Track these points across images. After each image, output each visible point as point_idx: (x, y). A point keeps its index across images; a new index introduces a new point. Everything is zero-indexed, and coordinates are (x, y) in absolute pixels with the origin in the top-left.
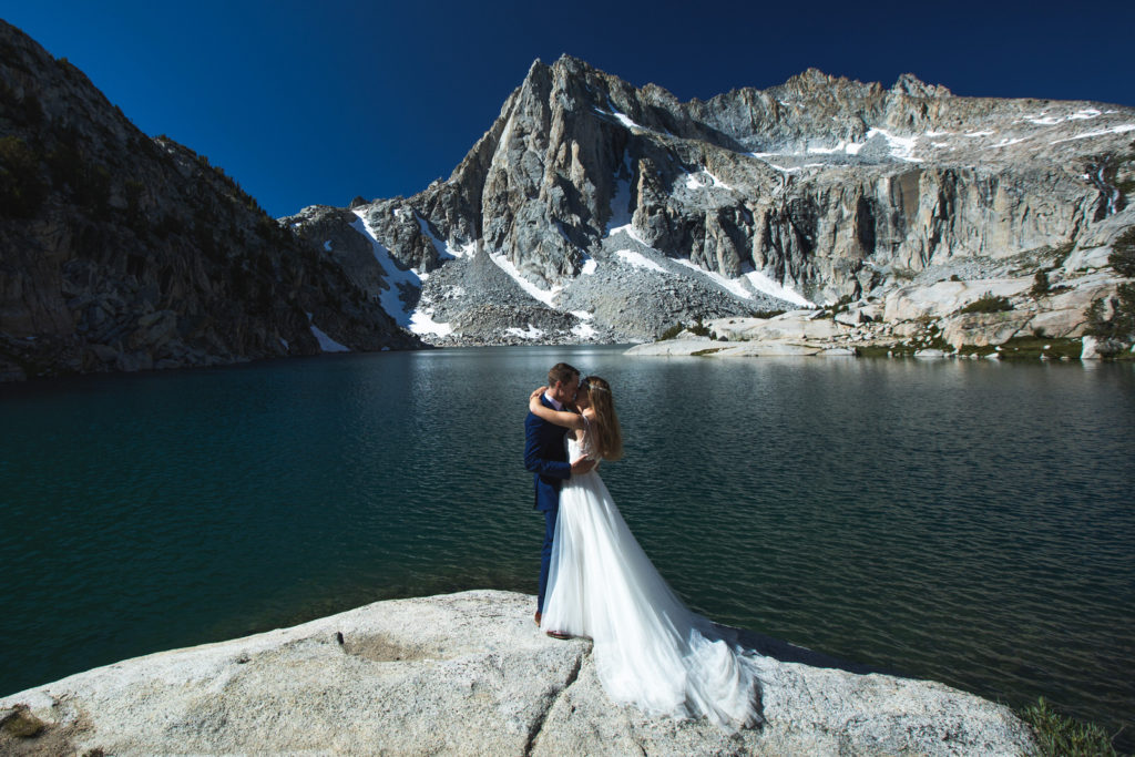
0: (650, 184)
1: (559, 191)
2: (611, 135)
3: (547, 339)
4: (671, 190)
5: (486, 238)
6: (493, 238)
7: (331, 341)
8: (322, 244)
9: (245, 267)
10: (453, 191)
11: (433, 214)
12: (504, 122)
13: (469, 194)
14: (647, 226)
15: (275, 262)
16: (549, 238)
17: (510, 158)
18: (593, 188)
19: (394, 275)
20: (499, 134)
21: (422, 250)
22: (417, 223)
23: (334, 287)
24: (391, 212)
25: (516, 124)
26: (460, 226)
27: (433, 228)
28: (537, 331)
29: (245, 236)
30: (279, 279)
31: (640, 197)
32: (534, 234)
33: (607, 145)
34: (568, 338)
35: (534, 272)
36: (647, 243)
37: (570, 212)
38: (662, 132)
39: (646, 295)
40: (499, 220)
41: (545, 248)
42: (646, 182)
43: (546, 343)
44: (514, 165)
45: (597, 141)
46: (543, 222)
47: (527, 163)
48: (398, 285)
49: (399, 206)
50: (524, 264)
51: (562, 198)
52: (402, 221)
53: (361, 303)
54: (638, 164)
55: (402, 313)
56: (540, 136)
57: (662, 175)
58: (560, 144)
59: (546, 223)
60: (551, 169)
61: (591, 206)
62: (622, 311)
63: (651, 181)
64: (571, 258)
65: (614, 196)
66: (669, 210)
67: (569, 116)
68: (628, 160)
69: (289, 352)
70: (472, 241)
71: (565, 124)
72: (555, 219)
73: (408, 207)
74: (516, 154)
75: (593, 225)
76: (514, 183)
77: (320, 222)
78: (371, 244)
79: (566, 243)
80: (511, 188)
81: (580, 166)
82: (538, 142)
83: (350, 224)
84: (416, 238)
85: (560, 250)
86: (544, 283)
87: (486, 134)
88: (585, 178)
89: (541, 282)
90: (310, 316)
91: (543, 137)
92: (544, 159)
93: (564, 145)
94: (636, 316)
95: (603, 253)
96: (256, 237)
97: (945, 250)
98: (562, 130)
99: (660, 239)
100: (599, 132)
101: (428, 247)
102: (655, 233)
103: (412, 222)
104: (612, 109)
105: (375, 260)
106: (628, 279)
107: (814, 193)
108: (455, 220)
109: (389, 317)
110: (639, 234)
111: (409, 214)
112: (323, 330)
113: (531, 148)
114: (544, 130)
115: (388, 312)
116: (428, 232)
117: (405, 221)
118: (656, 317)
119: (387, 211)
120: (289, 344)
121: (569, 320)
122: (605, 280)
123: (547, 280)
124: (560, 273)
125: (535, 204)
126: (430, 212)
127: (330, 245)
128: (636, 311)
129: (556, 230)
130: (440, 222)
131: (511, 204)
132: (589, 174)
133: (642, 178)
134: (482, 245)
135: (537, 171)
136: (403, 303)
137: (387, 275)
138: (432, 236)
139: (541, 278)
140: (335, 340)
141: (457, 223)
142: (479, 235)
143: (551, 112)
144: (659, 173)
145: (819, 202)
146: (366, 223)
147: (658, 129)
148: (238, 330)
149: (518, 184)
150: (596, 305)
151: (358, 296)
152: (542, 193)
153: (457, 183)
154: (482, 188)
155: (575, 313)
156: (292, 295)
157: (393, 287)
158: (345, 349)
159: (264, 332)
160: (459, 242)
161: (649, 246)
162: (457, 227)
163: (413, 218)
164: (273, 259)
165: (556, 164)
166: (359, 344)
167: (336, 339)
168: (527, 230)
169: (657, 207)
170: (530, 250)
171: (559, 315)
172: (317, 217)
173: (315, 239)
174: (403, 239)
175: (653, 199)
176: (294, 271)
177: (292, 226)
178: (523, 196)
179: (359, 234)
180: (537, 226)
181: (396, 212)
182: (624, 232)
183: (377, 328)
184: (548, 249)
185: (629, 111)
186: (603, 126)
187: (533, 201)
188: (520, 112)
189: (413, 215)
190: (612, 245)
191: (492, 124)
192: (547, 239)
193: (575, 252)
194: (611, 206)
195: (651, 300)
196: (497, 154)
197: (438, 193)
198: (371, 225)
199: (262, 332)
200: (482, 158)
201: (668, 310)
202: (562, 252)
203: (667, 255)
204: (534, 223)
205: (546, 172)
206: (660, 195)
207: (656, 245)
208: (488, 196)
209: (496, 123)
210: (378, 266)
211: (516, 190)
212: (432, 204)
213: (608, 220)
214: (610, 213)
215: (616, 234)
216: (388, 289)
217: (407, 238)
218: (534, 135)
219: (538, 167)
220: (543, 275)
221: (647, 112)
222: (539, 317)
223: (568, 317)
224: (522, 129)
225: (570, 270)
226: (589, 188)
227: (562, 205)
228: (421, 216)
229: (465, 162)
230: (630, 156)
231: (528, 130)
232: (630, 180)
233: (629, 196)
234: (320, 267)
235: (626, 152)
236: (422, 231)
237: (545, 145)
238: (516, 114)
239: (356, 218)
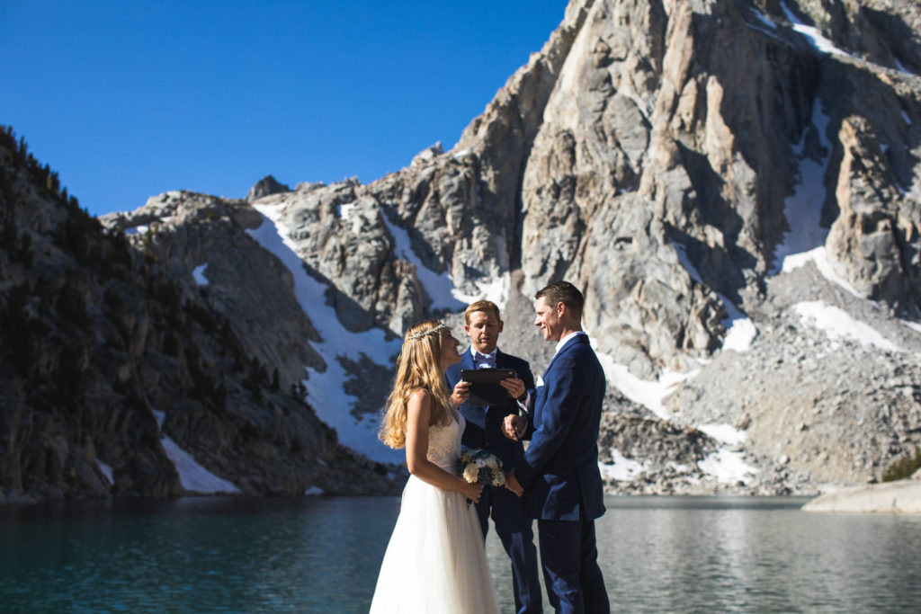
0: (865, 170)
1: (681, 179)
2: (787, 68)
3: (649, 481)
4: (907, 185)
5: (529, 268)
6: (543, 270)
7: (202, 470)
8: (188, 273)
9: (33, 313)
10: (463, 171)
11: (420, 216)
12: (570, 37)
13: (497, 179)
14: (858, 254)
15: (92, 302)
16: (659, 274)
17: (582, 107)
18: (750, 175)
19: (336, 339)
20: (559, 59)
21: (395, 290)
22: (387, 233)
23: (212, 361)
24: (334, 210)
25: (596, 39)
26: (475, 242)
27: (421, 247)
28: (632, 464)
29: (33, 247)
30: (100, 337)
31: (843, 194)
32: (627, 264)
33: (778, 88)
34: (694, 480)
35: (627, 343)
36: (859, 289)
37: (702, 221)
38: (890, 66)
39: (854, 395)
40: (556, 233)
41: (651, 295)
42: (857, 165)
43: (648, 489)
44: (589, 122)
45: (760, 78)
46: (646, 241)
47: (617, 118)
48: (343, 361)
49: (352, 197)
50: (607, 322)
51: (687, 191)
52: (356, 229)
53: (267, 395)
54: (839, 127)
55: (353, 419)
56: (643, 65)
57: (888, 153)
58: (685, 82)
59: (653, 242)
60: (666, 132)
61: (746, 210)
62: (805, 428)
63: (867, 163)
64: (704, 316)
65: (792, 193)
66: (904, 223)
67: (704, 27)
68: (820, 121)
69: (115, 489)
70: (500, 274)
71: (695, 45)
72: (672, 234)
73: (371, 201)
74: (594, 99)
75: (751, 249)
76: (589, 159)
77: (187, 226)
78: (290, 274)
79: (692, 285)
80: (582, 169)
81: (725, 130)
82: (640, 77)
83: (249, 231)
84: (383, 265)
85: (680, 297)
86: (647, 364)
87: (533, 58)
88: (734, 153)
89: (642, 363)
90: (160, 416)
91: (651, 69)
92: (650, 113)
93: (692, 84)
94: (835, 437)
95: (767, 308)
96: (55, 250)
98: (689, 54)
99: (885, 282)
100: (765, 63)
101: (409, 285)
102: (874, 269)
103: (377, 232)
104: (791, 16)
105: (297, 307)
106: (819, 362)
108: (465, 231)
109: (324, 426)
110: (842, 271)
111: (372, 215)
112: (185, 448)
113: (624, 90)
114: (653, 54)
115: (322, 414)
116: (410, 254)
117: (363, 230)
118: (874, 442)
119: (325, 208)
120: (116, 474)
121: (695, 444)
122: (772, 362)
123: (652, 360)
124: (679, 345)
125: (630, 203)
126: (415, 212)
127: (206, 274)
128: (834, 429)
129: (673, 257)
130: (436, 234)
131: (581, 202)
132: (742, 146)
133: (848, 158)
134: (520, 283)
135: (636, 136)
136: (353, 399)
137: (320, 340)
138: (415, 261)
139: (641, 355)
140: (208, 469)
141: (469, 236)
142: (514, 261)
143: (666, 19)
144: (883, 148)
146: (283, 230)
147: (882, 61)
148: (12, 438)
149: (597, 161)
150: (753, 415)
151: (260, 381)
152: (645, 182)
153: (473, 156)
154: (522, 167)
155: (709, 430)
156: (124, 373)
157: (333, 365)
158: (229, 487)
159: (65, 445)
160: (472, 274)
161: (863, 295)
162: (470, 246)
163: (380, 224)
164: (88, 297)
165: (676, 123)
166: (258, 480)
167: (214, 467)
168: (612, 256)
169: (878, 216)
170: (618, 297)
171: (677, 432)
172: (182, 215)
173: (176, 261)
174: (357, 268)
175: (870, 200)
176: (129, 322)
177: (128, 234)
178: (608, 188)
179: (267, 255)
180: (633, 248)
181: (345, 210)
182: (811, 264)
183: (296, 447)
184: (656, 297)
185: (823, 21)
186: (772, 50)
187: (627, 196)
188: (605, 15)
189: (379, 217)
190: (788, 291)
191: (547, 39)
192: (653, 275)
193: (712, 303)
194: (787, 212)
195: (864, 407)
196: (555, 99)
197: (432, 176)
198: (291, 236)
199: (61, 446)
200: (525, 107)
201: (899, 427)
202: (686, 303)
203: (898, 315)
204: (629, 240)
205: (656, 139)
206: (886, 193)
207: (876, 294)
208: (535, 184)
209: (555, 37)
210: (304, 320)
211: (593, 174)
212: (418, 197)
213: (780, 240)
214: (785, 226)
215: (795, 270)
216: (322, 368)
217: (365, 264)
218: (632, 62)
219: (640, 129)
220: (645, 350)
221: (860, 24)
222: (635, 437)
223: (695, 436)
224: (609, 51)
225: (701, 340)
226: (740, 176)
227: (687, 207)
228: (397, 219)
229: (490, 114)
230: (825, 112)
231: (618, 52)
232: (826, 161)
233: (822, 191)
234: (183, 317)
235: (818, 105)
236: (397, 251)
237: (653, 85)
238: (595, 20)
239: (259, 220)
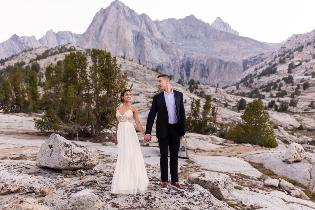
97: (217, 79)
107: (190, 60)
145: (191, 63)
